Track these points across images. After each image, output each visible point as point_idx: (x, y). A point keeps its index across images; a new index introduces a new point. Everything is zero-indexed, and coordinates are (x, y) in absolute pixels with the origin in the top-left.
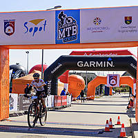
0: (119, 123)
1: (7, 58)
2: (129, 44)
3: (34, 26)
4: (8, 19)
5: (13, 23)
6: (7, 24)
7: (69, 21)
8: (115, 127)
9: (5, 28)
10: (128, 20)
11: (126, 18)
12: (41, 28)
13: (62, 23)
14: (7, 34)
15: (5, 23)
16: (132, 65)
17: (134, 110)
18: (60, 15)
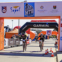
0: (51, 51)
1: (3, 23)
2: (55, 17)
3: (15, 9)
5: (6, 8)
6: (3, 8)
7: (30, 7)
8: (50, 52)
9: (2, 10)
10: (55, 7)
11: (54, 6)
12: (18, 10)
13: (27, 8)
15: (2, 8)
16: (56, 26)
18: (26, 4)
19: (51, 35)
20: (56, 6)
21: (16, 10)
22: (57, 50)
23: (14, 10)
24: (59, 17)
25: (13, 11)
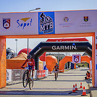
0: (81, 87)
1: (4, 45)
4: (6, 17)
7: (47, 19)
10: (86, 19)
12: (28, 24)
14: (5, 28)
16: (89, 48)
17: (91, 78)
19: (80, 62)
20: (87, 17)
21: (25, 24)
22: (91, 85)
23: (22, 24)
24: (93, 34)
25: (21, 26)
